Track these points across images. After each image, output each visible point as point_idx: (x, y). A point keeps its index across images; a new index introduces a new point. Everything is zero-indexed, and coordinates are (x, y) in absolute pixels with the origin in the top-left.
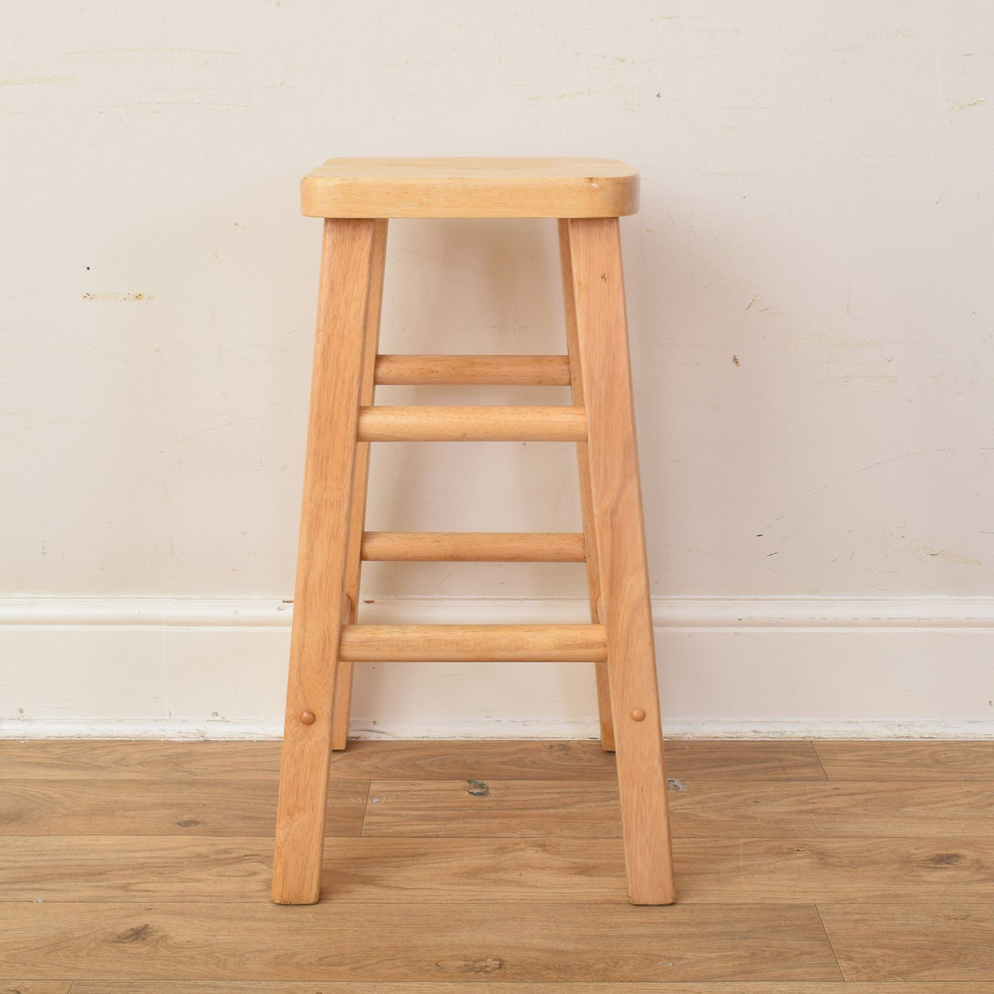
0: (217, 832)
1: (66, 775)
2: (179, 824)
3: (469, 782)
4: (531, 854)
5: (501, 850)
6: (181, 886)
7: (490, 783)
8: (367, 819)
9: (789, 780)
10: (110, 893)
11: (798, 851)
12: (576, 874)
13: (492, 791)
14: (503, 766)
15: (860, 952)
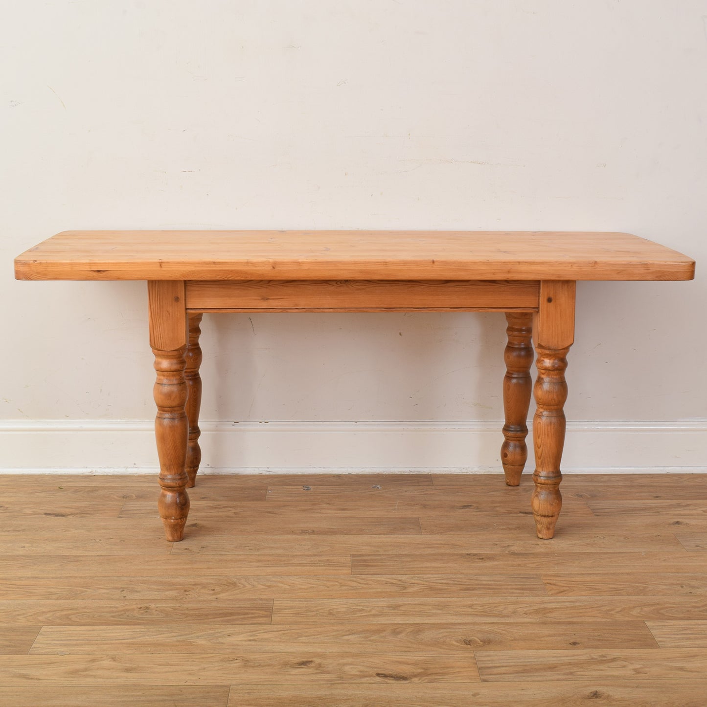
0: (214, 500)
3: (303, 486)
4: (325, 506)
5: (315, 504)
7: (310, 487)
8: (267, 497)
9: (419, 485)
11: (417, 504)
12: (339, 510)
13: (311, 489)
14: (315, 482)
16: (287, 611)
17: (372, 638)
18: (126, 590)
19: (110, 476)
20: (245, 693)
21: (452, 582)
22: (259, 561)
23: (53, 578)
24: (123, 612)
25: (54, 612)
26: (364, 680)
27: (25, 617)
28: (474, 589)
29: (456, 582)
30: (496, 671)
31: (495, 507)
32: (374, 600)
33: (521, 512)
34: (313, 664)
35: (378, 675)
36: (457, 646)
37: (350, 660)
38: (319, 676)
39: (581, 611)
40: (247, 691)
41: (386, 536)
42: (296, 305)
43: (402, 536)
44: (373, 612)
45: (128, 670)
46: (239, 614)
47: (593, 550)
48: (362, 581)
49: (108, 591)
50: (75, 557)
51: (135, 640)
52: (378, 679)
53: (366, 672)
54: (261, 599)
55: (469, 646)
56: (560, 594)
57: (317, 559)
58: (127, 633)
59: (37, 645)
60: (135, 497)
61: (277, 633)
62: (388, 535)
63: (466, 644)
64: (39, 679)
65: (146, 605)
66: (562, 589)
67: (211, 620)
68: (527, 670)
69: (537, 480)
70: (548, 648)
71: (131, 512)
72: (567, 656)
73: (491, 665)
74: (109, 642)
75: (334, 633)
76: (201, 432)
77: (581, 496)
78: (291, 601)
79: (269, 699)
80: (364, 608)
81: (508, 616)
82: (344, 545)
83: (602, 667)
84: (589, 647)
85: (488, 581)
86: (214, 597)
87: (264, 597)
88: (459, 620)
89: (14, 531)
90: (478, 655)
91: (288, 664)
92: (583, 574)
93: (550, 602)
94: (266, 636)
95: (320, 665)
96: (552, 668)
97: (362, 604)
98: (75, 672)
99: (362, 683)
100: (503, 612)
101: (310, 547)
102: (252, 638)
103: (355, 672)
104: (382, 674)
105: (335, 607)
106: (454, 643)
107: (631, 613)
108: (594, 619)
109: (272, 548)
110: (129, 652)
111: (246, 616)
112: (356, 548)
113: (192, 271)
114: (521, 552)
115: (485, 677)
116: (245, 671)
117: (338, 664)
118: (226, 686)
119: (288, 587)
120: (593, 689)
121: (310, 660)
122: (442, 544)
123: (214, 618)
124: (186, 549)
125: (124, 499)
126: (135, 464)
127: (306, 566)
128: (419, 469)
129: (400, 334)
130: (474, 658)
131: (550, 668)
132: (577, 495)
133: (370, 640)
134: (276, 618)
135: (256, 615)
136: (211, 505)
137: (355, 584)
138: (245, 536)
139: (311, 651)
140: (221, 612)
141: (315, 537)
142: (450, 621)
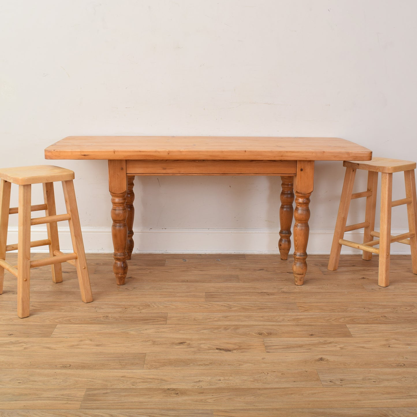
0: (140, 266)
3: (183, 259)
4: (193, 269)
5: (188, 268)
7: (186, 260)
8: (165, 264)
9: (239, 259)
11: (237, 269)
12: (200, 271)
14: (189, 257)
15: (244, 280)
16: (174, 319)
17: (214, 331)
18: (97, 308)
19: (91, 254)
20: (153, 357)
21: (254, 306)
22: (161, 295)
23: (62, 302)
24: (96, 318)
25: (63, 318)
26: (210, 351)
27: (49, 320)
28: (264, 309)
29: (255, 306)
30: (273, 347)
31: (275, 270)
32: (216, 313)
33: (288, 273)
34: (186, 344)
35: (217, 349)
36: (255, 336)
37: (204, 342)
38: (189, 349)
39: (315, 319)
40: (154, 356)
41: (222, 283)
42: (179, 172)
43: (230, 283)
44: (215, 319)
45: (97, 345)
46: (151, 320)
47: (322, 291)
48: (210, 305)
49: (88, 308)
50: (73, 292)
51: (101, 331)
52: (217, 351)
53: (211, 347)
54: (162, 313)
55: (261, 336)
56: (305, 312)
57: (189, 294)
58: (97, 328)
59: (55, 333)
60: (102, 264)
61: (169, 329)
62: (223, 283)
63: (260, 335)
64: (55, 349)
65: (107, 315)
66: (306, 309)
67: (138, 322)
68: (288, 347)
69: (295, 257)
70: (299, 337)
71: (100, 271)
72: (308, 341)
73: (271, 345)
74: (89, 332)
75: (196, 329)
76: (134, 233)
77: (317, 265)
78: (176, 314)
79: (164, 359)
80: (211, 317)
81: (280, 322)
82: (202, 288)
83: (324, 346)
84: (319, 337)
85: (271, 305)
86: (139, 311)
87: (163, 312)
88: (256, 323)
89: (44, 280)
90: (265, 340)
91: (174, 344)
92: (317, 302)
93: (300, 315)
94: (164, 330)
95: (189, 344)
96: (301, 346)
97: (210, 315)
98: (72, 346)
99: (209, 353)
100: (278, 319)
101: (185, 288)
102: (157, 331)
103: (206, 347)
104: (219, 349)
105: (197, 317)
106: (254, 334)
107: (340, 321)
108: (321, 324)
109: (168, 288)
110: (98, 337)
111: (154, 321)
112: (208, 289)
113: (129, 155)
114: (287, 291)
115: (268, 350)
116: (153, 346)
117: (198, 344)
118: (143, 353)
119: (174, 307)
120: (320, 357)
121: (184, 341)
122: (249, 287)
123: (139, 321)
124: (126, 289)
125: (97, 265)
126: (102, 248)
127: (184, 297)
128: (239, 252)
129: (230, 186)
130: (263, 341)
131: (300, 346)
132: (315, 264)
133: (214, 333)
134: (168, 322)
135: (159, 320)
136: (139, 268)
137: (207, 306)
138: (154, 283)
139: (185, 338)
140: (142, 318)
141: (188, 283)
142: (252, 324)
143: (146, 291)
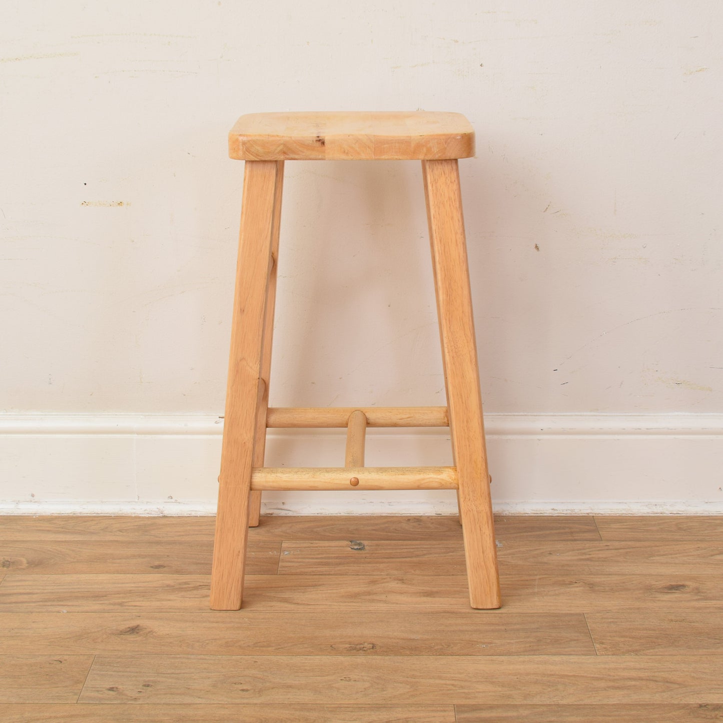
0: (178, 572)
1: (68, 537)
2: (152, 567)
3: (351, 541)
4: (394, 585)
5: (373, 582)
6: (158, 604)
7: (366, 543)
8: (280, 564)
9: (575, 540)
10: (112, 607)
11: (576, 583)
12: (424, 596)
13: (367, 547)
14: (374, 532)
15: (609, 640)
41: (522, 658)
43: (557, 658)
60: (25, 565)
62: (527, 658)
71: (13, 599)
82: (438, 681)
101: (367, 685)
109: (290, 687)
112: (462, 687)
122: (641, 679)
124: (111, 689)
125: (5, 568)
136: (172, 583)
138: (234, 657)
141: (377, 660)
143: (197, 701)
